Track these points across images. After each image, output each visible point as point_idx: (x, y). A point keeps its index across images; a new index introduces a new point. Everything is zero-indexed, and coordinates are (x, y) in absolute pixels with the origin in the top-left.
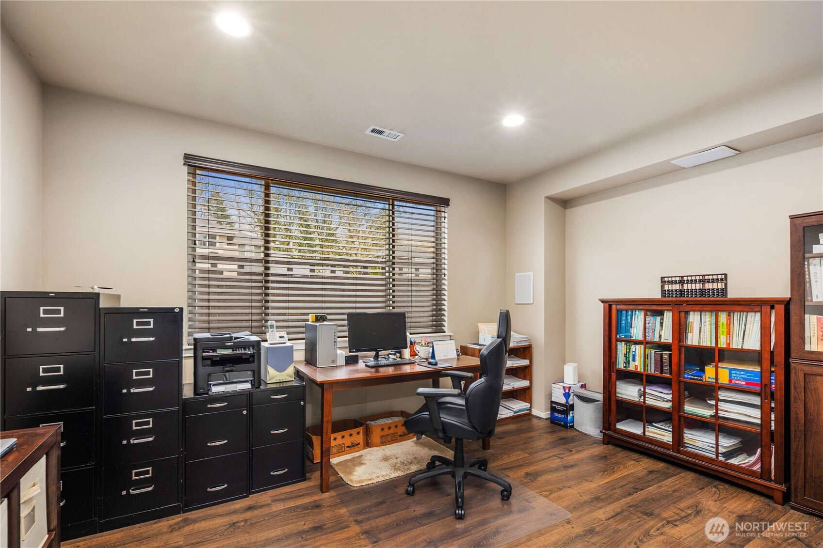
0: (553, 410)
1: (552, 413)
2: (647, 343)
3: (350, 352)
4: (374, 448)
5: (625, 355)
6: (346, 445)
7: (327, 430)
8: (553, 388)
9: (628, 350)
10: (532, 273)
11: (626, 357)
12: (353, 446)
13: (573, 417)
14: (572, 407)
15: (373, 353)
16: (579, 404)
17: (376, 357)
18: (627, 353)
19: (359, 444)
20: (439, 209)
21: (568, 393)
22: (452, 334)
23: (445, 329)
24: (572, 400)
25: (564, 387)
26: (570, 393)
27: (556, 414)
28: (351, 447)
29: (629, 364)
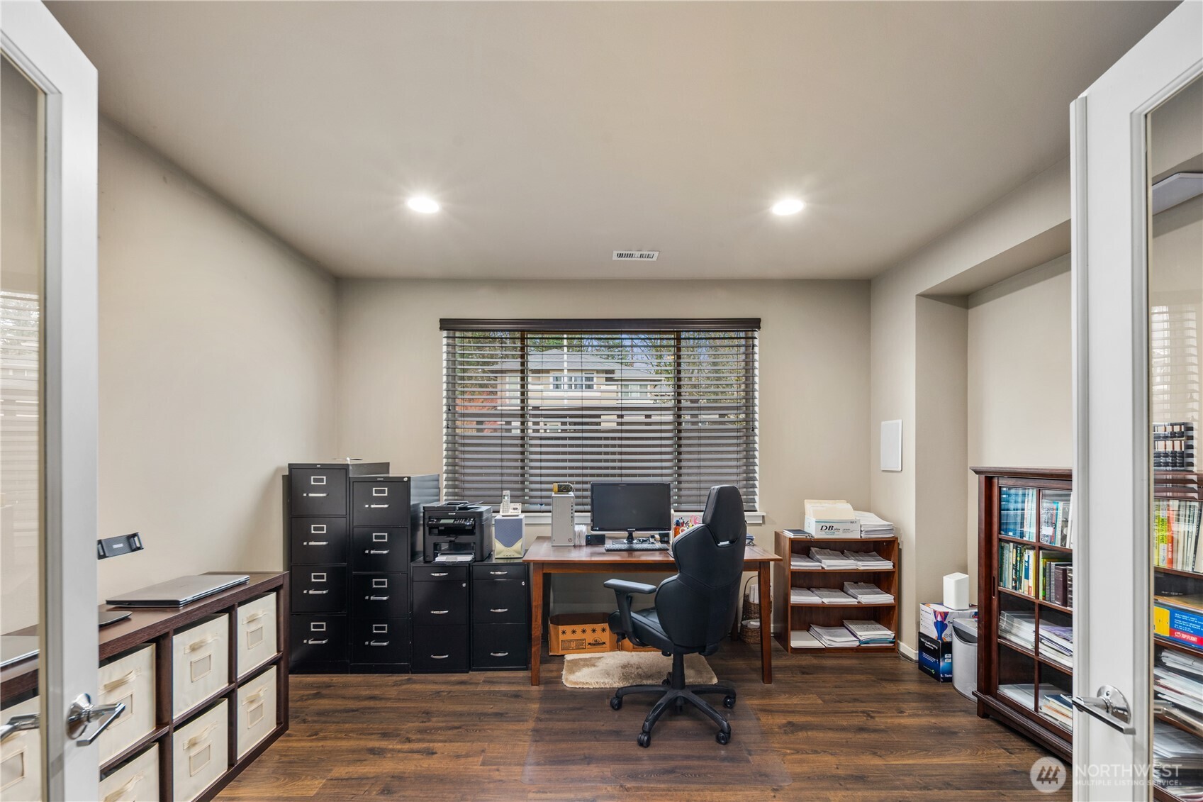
0: (922, 648)
1: (920, 654)
2: (1040, 548)
3: (592, 530)
4: (624, 652)
5: (1015, 567)
6: (587, 642)
7: (537, 616)
8: (922, 612)
9: (1018, 559)
10: (900, 421)
11: (1016, 570)
12: (596, 645)
13: (951, 663)
14: (948, 648)
15: (626, 534)
16: (958, 645)
17: (630, 538)
18: (1016, 563)
19: (604, 643)
20: (750, 334)
21: (942, 622)
22: (764, 514)
23: (757, 506)
24: (948, 634)
25: (935, 612)
26: (946, 622)
27: (925, 655)
28: (594, 645)
29: (1020, 582)
